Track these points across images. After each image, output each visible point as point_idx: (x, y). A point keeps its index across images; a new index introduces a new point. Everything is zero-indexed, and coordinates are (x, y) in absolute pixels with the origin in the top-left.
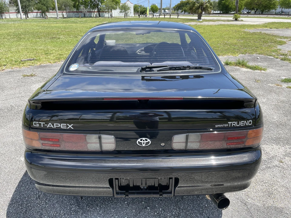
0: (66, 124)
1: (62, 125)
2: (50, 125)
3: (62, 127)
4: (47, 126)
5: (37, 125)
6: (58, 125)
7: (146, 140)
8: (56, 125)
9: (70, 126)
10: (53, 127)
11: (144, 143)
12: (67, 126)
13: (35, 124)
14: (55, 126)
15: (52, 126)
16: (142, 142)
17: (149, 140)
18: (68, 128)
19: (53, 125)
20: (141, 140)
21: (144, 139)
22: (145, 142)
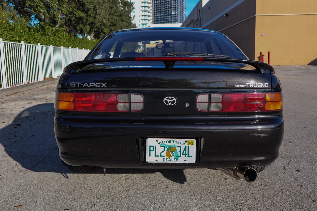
0: (100, 83)
1: (97, 84)
2: (86, 85)
3: (97, 86)
4: (83, 86)
5: (74, 85)
6: (93, 84)
7: (172, 99)
8: (91, 84)
9: (104, 85)
10: (88, 87)
11: (170, 102)
12: (102, 85)
13: (72, 85)
14: (90, 86)
15: (87, 85)
16: (169, 100)
17: (174, 99)
18: (102, 87)
19: (89, 85)
20: (168, 99)
21: (170, 97)
22: (171, 100)
